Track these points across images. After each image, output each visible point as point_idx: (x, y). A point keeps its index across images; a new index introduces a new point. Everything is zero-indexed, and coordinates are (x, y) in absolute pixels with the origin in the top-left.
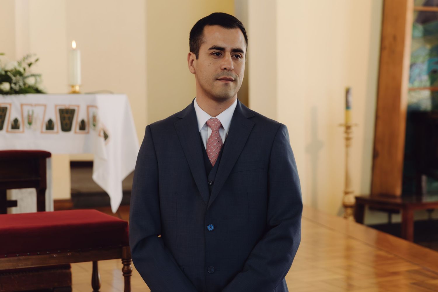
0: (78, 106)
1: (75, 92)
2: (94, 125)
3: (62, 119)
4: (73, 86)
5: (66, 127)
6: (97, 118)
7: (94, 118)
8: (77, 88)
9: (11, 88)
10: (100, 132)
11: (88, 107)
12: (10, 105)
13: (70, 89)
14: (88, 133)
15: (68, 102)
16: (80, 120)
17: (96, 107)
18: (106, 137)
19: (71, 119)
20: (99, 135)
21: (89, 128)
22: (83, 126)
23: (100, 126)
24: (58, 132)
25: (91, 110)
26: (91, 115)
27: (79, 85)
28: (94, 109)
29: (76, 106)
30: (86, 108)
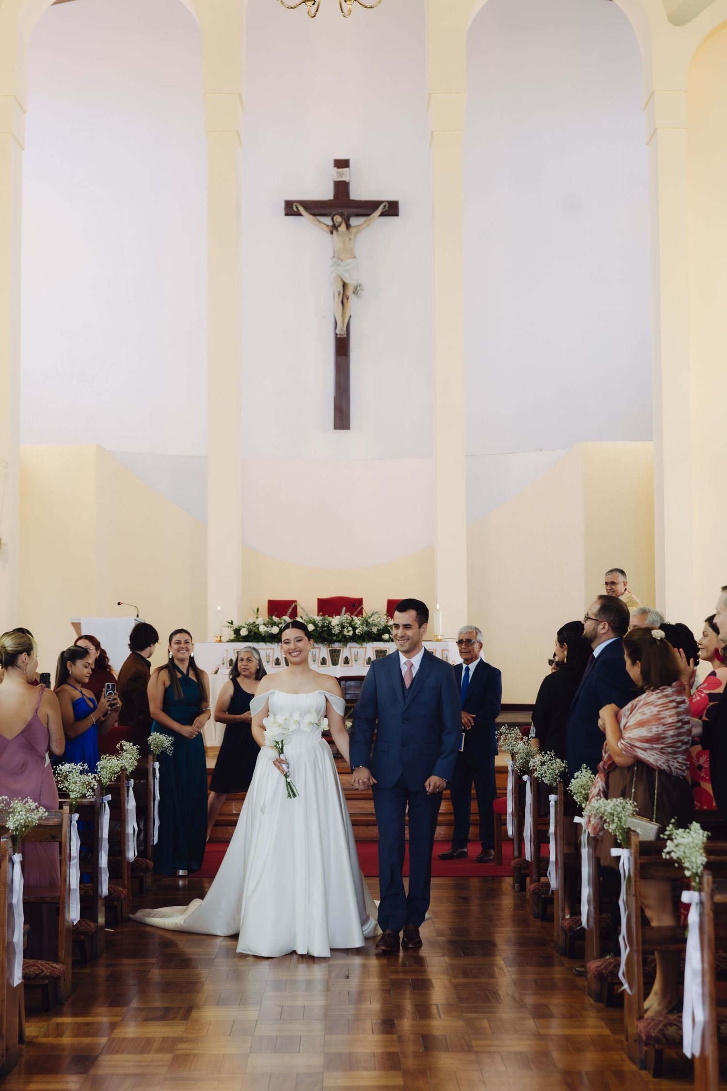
0: (436, 650)
1: (438, 640)
4: (437, 636)
8: (440, 637)
9: (390, 637)
11: (443, 650)
12: (389, 648)
17: (448, 650)
26: (445, 657)
27: (441, 635)
28: (446, 652)
29: (434, 650)
30: (441, 651)
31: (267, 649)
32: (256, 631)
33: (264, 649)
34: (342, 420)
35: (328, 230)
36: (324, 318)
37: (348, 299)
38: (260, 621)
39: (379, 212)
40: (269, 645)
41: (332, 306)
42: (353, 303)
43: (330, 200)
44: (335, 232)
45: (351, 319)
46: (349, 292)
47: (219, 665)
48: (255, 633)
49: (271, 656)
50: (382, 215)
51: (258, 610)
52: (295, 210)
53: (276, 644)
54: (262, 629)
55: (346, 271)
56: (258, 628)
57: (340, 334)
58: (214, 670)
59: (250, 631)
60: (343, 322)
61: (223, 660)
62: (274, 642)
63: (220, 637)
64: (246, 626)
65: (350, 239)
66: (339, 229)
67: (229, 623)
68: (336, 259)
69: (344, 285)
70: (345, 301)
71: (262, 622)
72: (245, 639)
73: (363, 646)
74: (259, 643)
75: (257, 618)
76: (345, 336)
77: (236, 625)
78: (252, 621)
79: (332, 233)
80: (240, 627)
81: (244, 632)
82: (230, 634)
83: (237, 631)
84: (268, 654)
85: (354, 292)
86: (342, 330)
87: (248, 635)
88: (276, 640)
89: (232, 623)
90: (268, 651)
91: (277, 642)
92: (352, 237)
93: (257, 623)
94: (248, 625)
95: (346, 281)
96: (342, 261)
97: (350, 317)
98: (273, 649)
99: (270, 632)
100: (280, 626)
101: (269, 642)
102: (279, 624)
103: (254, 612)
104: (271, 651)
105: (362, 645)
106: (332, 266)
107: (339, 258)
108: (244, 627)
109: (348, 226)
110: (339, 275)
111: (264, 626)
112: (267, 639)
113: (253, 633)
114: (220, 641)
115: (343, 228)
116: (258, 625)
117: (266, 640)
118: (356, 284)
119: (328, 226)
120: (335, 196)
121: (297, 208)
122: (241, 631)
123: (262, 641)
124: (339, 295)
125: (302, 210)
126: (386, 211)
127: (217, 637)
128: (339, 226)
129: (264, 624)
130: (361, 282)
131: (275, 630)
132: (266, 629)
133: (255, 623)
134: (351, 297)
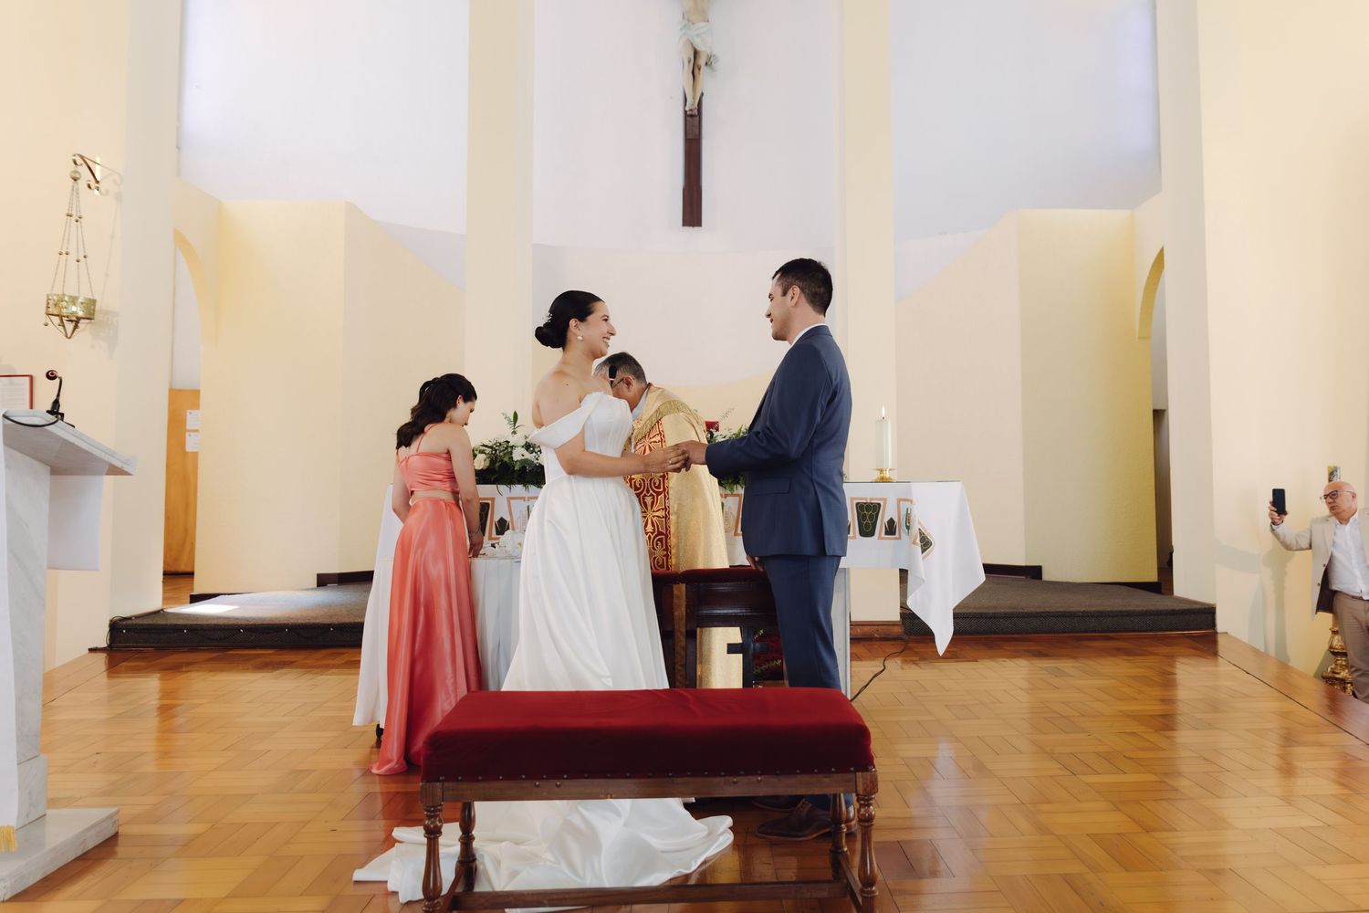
0: (885, 500)
1: (883, 480)
2: (908, 528)
3: (861, 518)
4: (881, 471)
5: (867, 531)
6: (912, 518)
7: (908, 516)
8: (887, 475)
10: (915, 539)
11: (899, 501)
13: (876, 475)
14: (900, 538)
15: (869, 494)
16: (886, 519)
17: (911, 501)
18: (926, 544)
19: (874, 519)
20: (914, 543)
21: (900, 529)
22: (891, 529)
23: (915, 528)
24: (855, 537)
25: (904, 506)
26: (903, 513)
27: (890, 470)
28: (908, 504)
29: (880, 499)
30: (896, 502)
32: (506, 459)
33: (523, 498)
34: (692, 214)
36: (671, 98)
37: (699, 69)
38: (517, 440)
41: (681, 78)
42: (704, 74)
45: (704, 98)
46: (702, 62)
48: (504, 464)
51: (516, 415)
54: (519, 455)
55: (698, 35)
56: (511, 453)
57: (691, 110)
59: (493, 462)
60: (694, 98)
64: (488, 450)
68: (685, 22)
69: (696, 53)
70: (696, 71)
71: (522, 442)
72: (484, 477)
73: (735, 492)
74: (513, 486)
75: (514, 433)
76: (696, 112)
78: (502, 440)
85: (706, 64)
86: (693, 105)
87: (488, 467)
93: (511, 444)
94: (491, 447)
95: (698, 49)
96: (693, 23)
97: (702, 94)
99: (536, 461)
103: (510, 421)
105: (732, 490)
106: (681, 29)
107: (689, 21)
108: (481, 452)
110: (689, 40)
111: (524, 451)
112: (529, 477)
113: (497, 464)
116: (512, 447)
117: (526, 480)
118: (709, 53)
123: (520, 482)
124: (689, 62)
130: (714, 53)
132: (528, 456)
133: (508, 442)
134: (703, 68)
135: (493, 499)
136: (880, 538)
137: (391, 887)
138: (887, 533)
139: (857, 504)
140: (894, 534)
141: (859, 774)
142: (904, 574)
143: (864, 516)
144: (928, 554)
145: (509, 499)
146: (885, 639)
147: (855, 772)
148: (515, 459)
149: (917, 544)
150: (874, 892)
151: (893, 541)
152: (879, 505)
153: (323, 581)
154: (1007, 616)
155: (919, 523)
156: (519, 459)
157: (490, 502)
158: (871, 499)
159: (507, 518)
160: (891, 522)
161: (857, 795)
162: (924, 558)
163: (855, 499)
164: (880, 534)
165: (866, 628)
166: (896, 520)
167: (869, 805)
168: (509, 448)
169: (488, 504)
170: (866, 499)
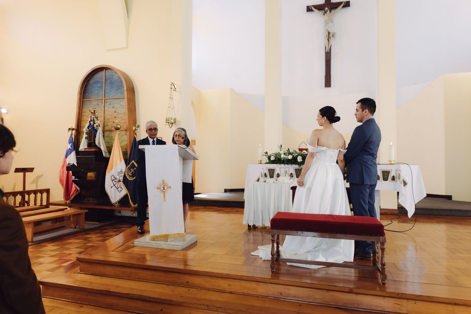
0: (391, 170)
1: (391, 164)
2: (399, 179)
3: (383, 175)
4: (390, 161)
5: (385, 179)
7: (399, 175)
8: (392, 162)
10: (401, 182)
11: (396, 170)
13: (389, 163)
14: (396, 182)
15: (386, 168)
16: (392, 176)
17: (400, 170)
18: (405, 184)
19: (388, 176)
20: (401, 183)
21: (397, 179)
22: (393, 179)
23: (401, 179)
24: (381, 181)
25: (398, 172)
26: (398, 174)
29: (390, 170)
30: (395, 170)
31: (285, 168)
32: (279, 157)
33: (284, 168)
34: (328, 84)
35: (323, 14)
38: (282, 152)
39: (342, 5)
40: (286, 165)
41: (324, 41)
42: (332, 40)
43: (323, 4)
44: (325, 14)
46: (331, 35)
47: (259, 176)
48: (279, 159)
49: (288, 172)
50: (344, 7)
51: (281, 146)
52: (310, 8)
53: (291, 165)
54: (283, 156)
55: (330, 27)
57: (327, 51)
58: (257, 179)
59: (276, 158)
60: (328, 47)
61: (262, 174)
62: (290, 164)
63: (261, 161)
64: (274, 155)
65: (331, 15)
66: (327, 12)
67: (265, 153)
68: (326, 24)
69: (329, 33)
70: (329, 39)
71: (283, 153)
72: (273, 162)
74: (281, 165)
75: (281, 150)
76: (329, 52)
77: (269, 154)
78: (278, 152)
79: (324, 15)
80: (270, 155)
81: (272, 158)
82: (266, 160)
83: (269, 158)
84: (286, 171)
85: (333, 36)
86: (328, 49)
88: (290, 163)
89: (267, 153)
90: (286, 169)
91: (291, 164)
92: (332, 15)
93: (280, 153)
95: (330, 32)
96: (328, 24)
97: (331, 46)
98: (289, 168)
99: (287, 158)
100: (293, 155)
101: (286, 164)
102: (293, 154)
103: (280, 147)
104: (288, 169)
106: (324, 26)
107: (327, 23)
108: (272, 155)
109: (330, 12)
110: (327, 29)
111: (284, 155)
112: (285, 162)
113: (277, 159)
114: (261, 163)
115: (329, 11)
118: (333, 32)
119: (323, 13)
120: (325, 2)
121: (311, 8)
122: (271, 158)
123: (283, 164)
124: (327, 36)
125: (313, 9)
126: (345, 5)
127: (259, 161)
128: (327, 11)
129: (285, 154)
130: (335, 32)
131: (290, 157)
132: (285, 156)
133: (279, 153)
134: (332, 38)
135: (276, 168)
136: (390, 181)
137: (260, 257)
138: (392, 180)
139: (382, 171)
140: (395, 180)
141: (381, 237)
142: (398, 193)
143: (384, 175)
144: (406, 187)
145: (280, 168)
146: (392, 214)
147: (380, 236)
148: (282, 157)
149: (402, 183)
150: (385, 268)
151: (394, 182)
152: (390, 171)
153: (226, 191)
154: (437, 210)
155: (403, 177)
156: (283, 157)
157: (275, 169)
158: (387, 170)
159: (279, 173)
160: (393, 177)
161: (380, 242)
162: (404, 188)
163: (381, 169)
164: (390, 180)
165: (386, 211)
166: (395, 176)
167: (384, 245)
168: (280, 155)
169: (274, 169)
170: (385, 169)
